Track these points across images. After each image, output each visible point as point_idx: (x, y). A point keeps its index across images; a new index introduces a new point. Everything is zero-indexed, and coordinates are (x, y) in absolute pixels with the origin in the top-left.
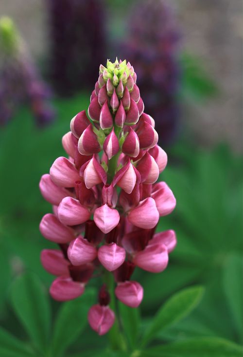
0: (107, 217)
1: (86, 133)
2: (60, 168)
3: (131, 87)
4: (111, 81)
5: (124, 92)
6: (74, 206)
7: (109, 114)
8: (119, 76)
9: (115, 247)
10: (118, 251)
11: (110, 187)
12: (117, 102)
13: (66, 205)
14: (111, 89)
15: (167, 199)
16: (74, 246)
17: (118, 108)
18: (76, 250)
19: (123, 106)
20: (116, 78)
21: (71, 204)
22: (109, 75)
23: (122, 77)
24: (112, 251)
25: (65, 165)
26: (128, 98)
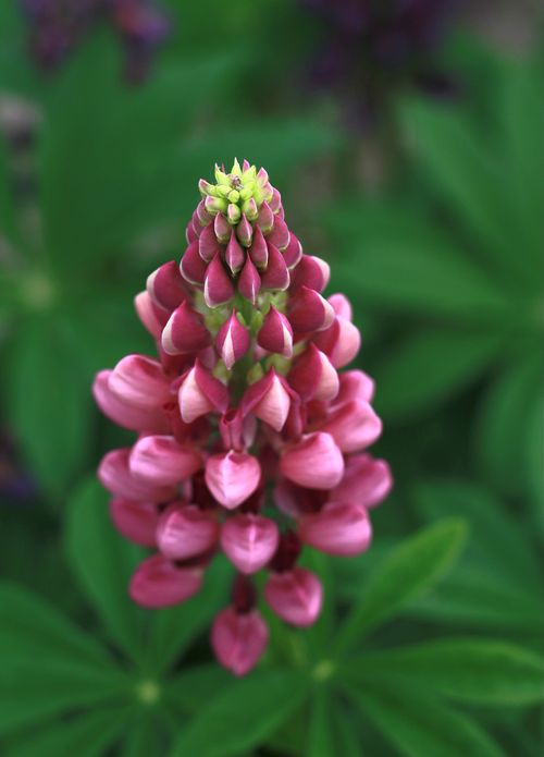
0: (231, 484)
1: (176, 318)
2: (129, 379)
3: (268, 223)
4: (224, 215)
5: (253, 236)
6: (163, 454)
7: (223, 279)
8: (240, 203)
9: (252, 533)
10: (259, 538)
11: (235, 421)
12: (240, 257)
13: (147, 454)
14: (225, 230)
15: (362, 421)
16: (168, 530)
17: (243, 266)
18: (171, 535)
19: (252, 261)
20: (233, 211)
21: (156, 451)
22: (218, 203)
23: (247, 206)
24: (247, 541)
25: (139, 372)
26: (262, 248)
